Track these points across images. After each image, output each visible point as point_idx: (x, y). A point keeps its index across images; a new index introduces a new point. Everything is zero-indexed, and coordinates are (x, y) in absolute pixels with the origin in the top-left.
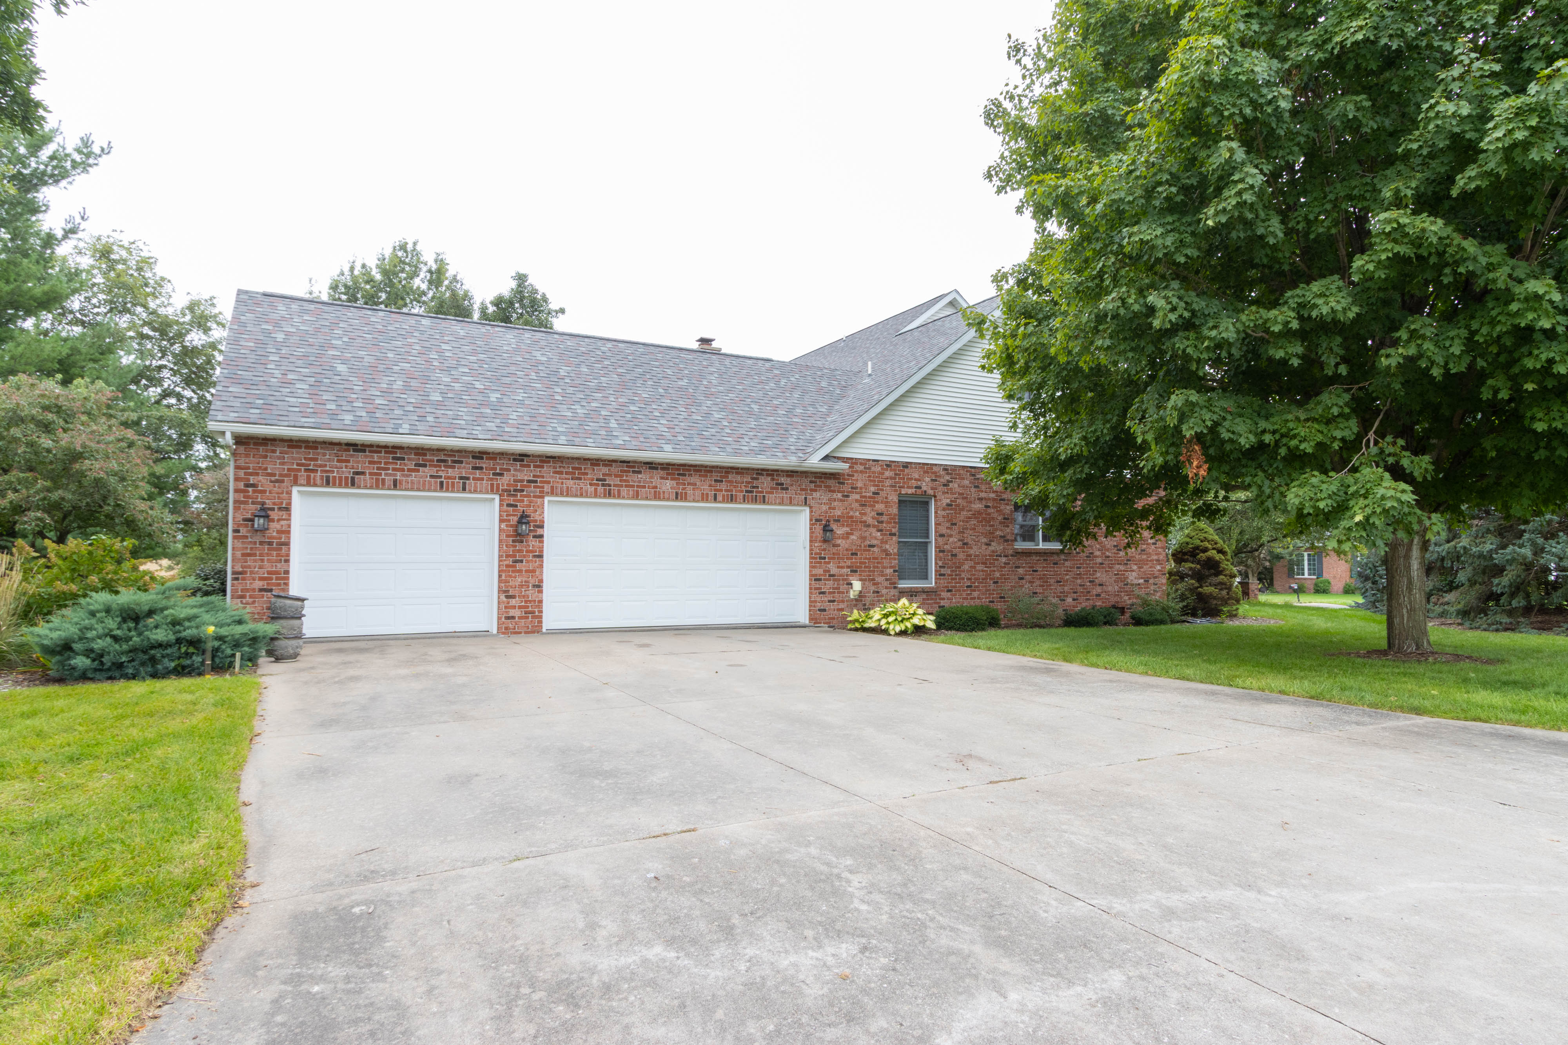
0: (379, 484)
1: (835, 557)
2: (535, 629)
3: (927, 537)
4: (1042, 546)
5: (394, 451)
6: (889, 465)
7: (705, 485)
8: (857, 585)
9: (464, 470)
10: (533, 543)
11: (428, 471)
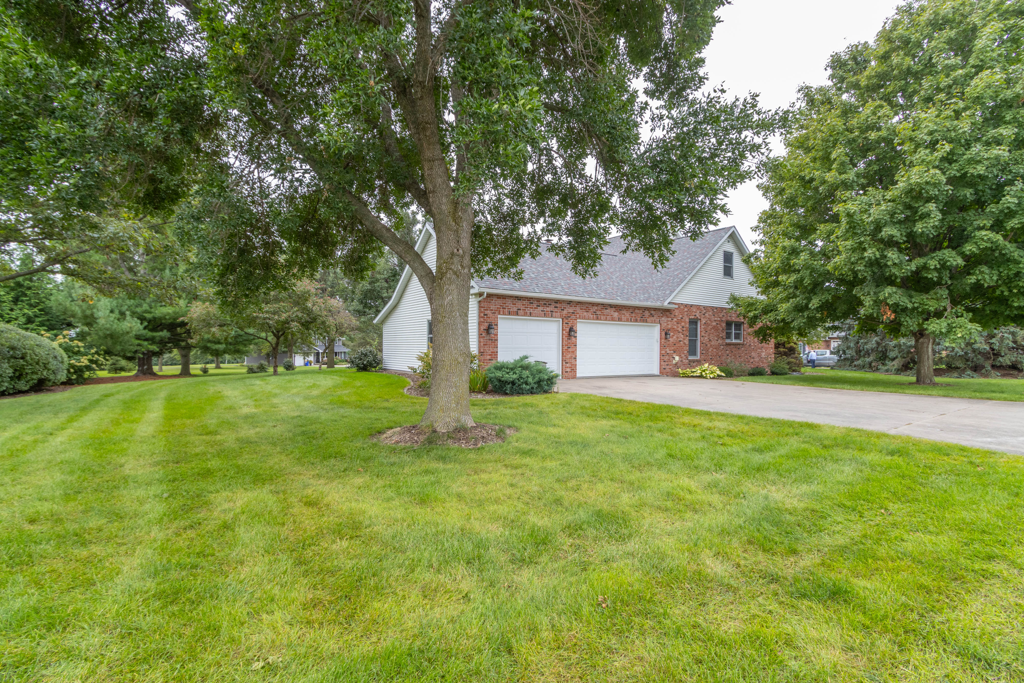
0: (525, 314)
1: (669, 346)
2: (574, 377)
3: (696, 336)
4: (734, 341)
5: (530, 300)
6: (686, 306)
7: (627, 314)
8: (677, 358)
9: (551, 308)
10: (573, 339)
11: (541, 308)
